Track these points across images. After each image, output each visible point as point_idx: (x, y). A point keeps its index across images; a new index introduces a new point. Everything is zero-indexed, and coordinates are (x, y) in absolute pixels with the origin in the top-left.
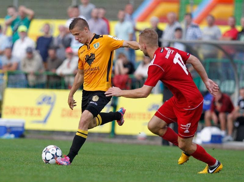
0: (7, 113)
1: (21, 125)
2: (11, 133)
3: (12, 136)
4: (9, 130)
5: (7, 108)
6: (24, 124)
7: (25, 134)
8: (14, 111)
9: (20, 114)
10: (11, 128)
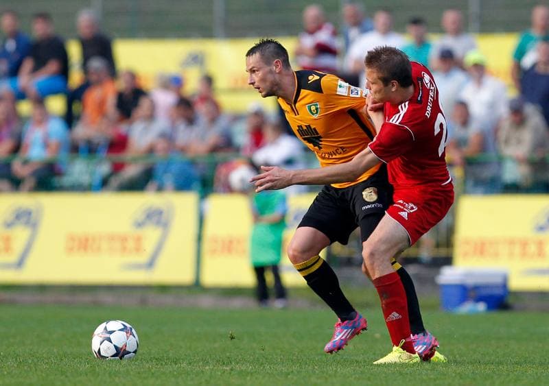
0: (466, 255)
1: (499, 280)
2: (479, 299)
3: (481, 307)
4: (472, 294)
5: (467, 242)
6: (505, 279)
7: (510, 300)
8: (481, 248)
9: (496, 255)
10: (476, 288)
